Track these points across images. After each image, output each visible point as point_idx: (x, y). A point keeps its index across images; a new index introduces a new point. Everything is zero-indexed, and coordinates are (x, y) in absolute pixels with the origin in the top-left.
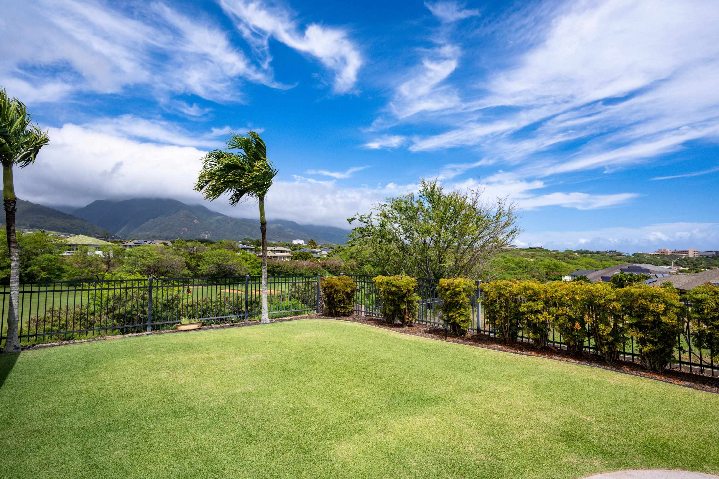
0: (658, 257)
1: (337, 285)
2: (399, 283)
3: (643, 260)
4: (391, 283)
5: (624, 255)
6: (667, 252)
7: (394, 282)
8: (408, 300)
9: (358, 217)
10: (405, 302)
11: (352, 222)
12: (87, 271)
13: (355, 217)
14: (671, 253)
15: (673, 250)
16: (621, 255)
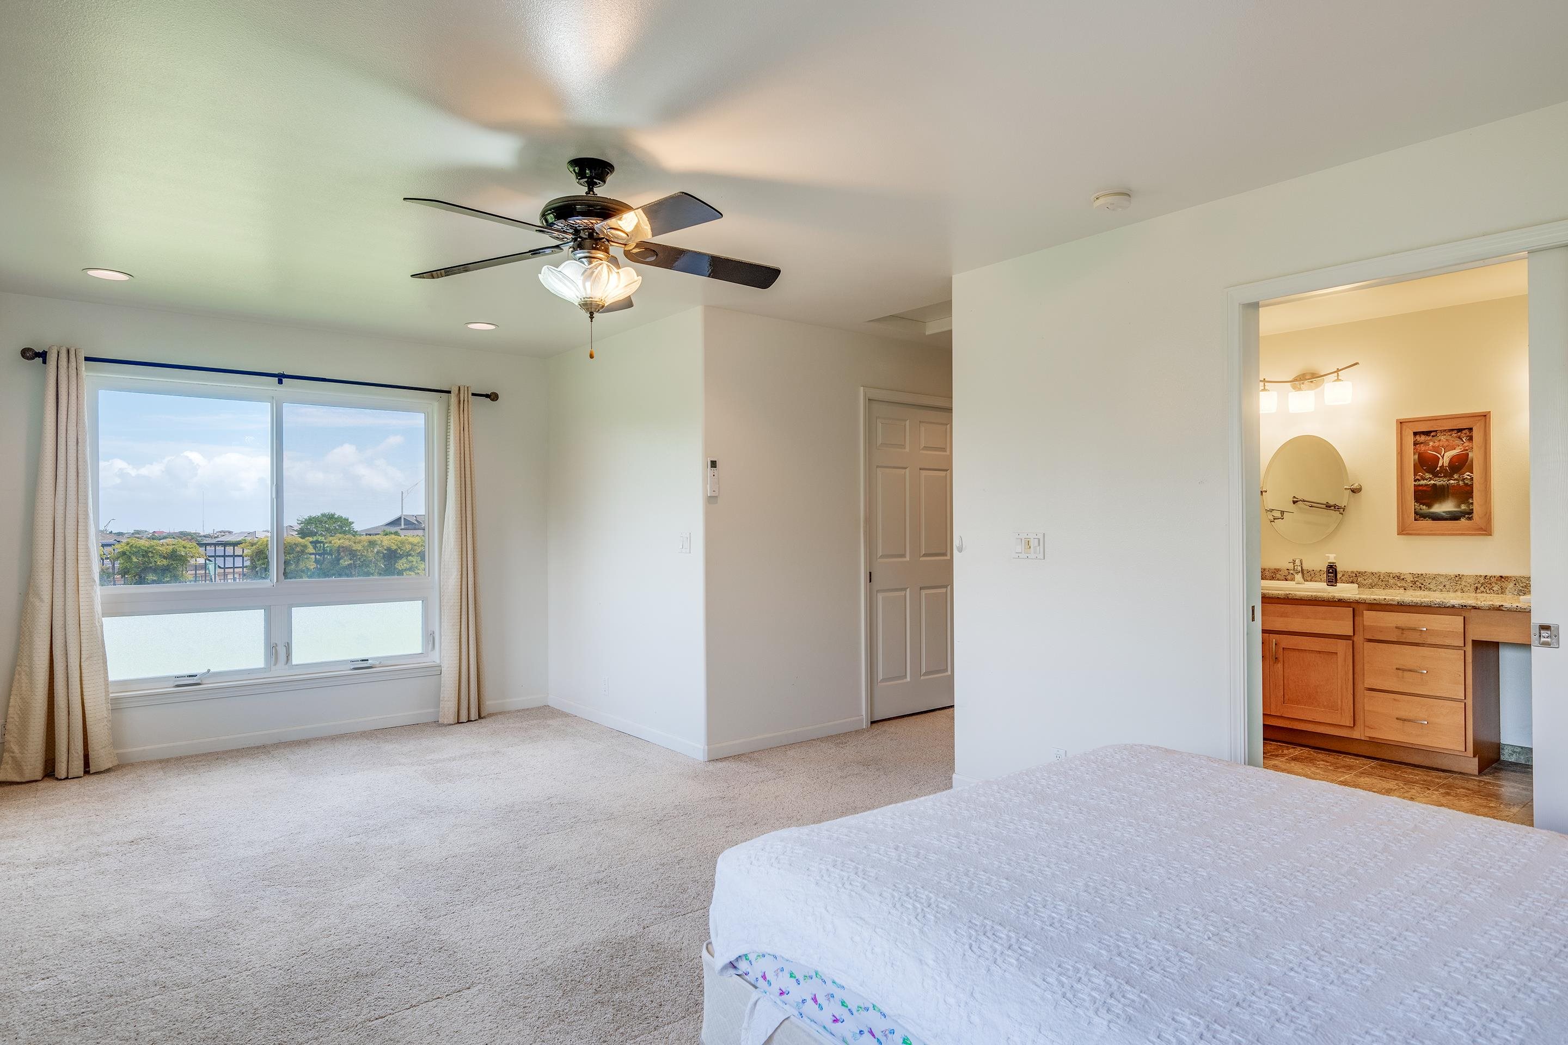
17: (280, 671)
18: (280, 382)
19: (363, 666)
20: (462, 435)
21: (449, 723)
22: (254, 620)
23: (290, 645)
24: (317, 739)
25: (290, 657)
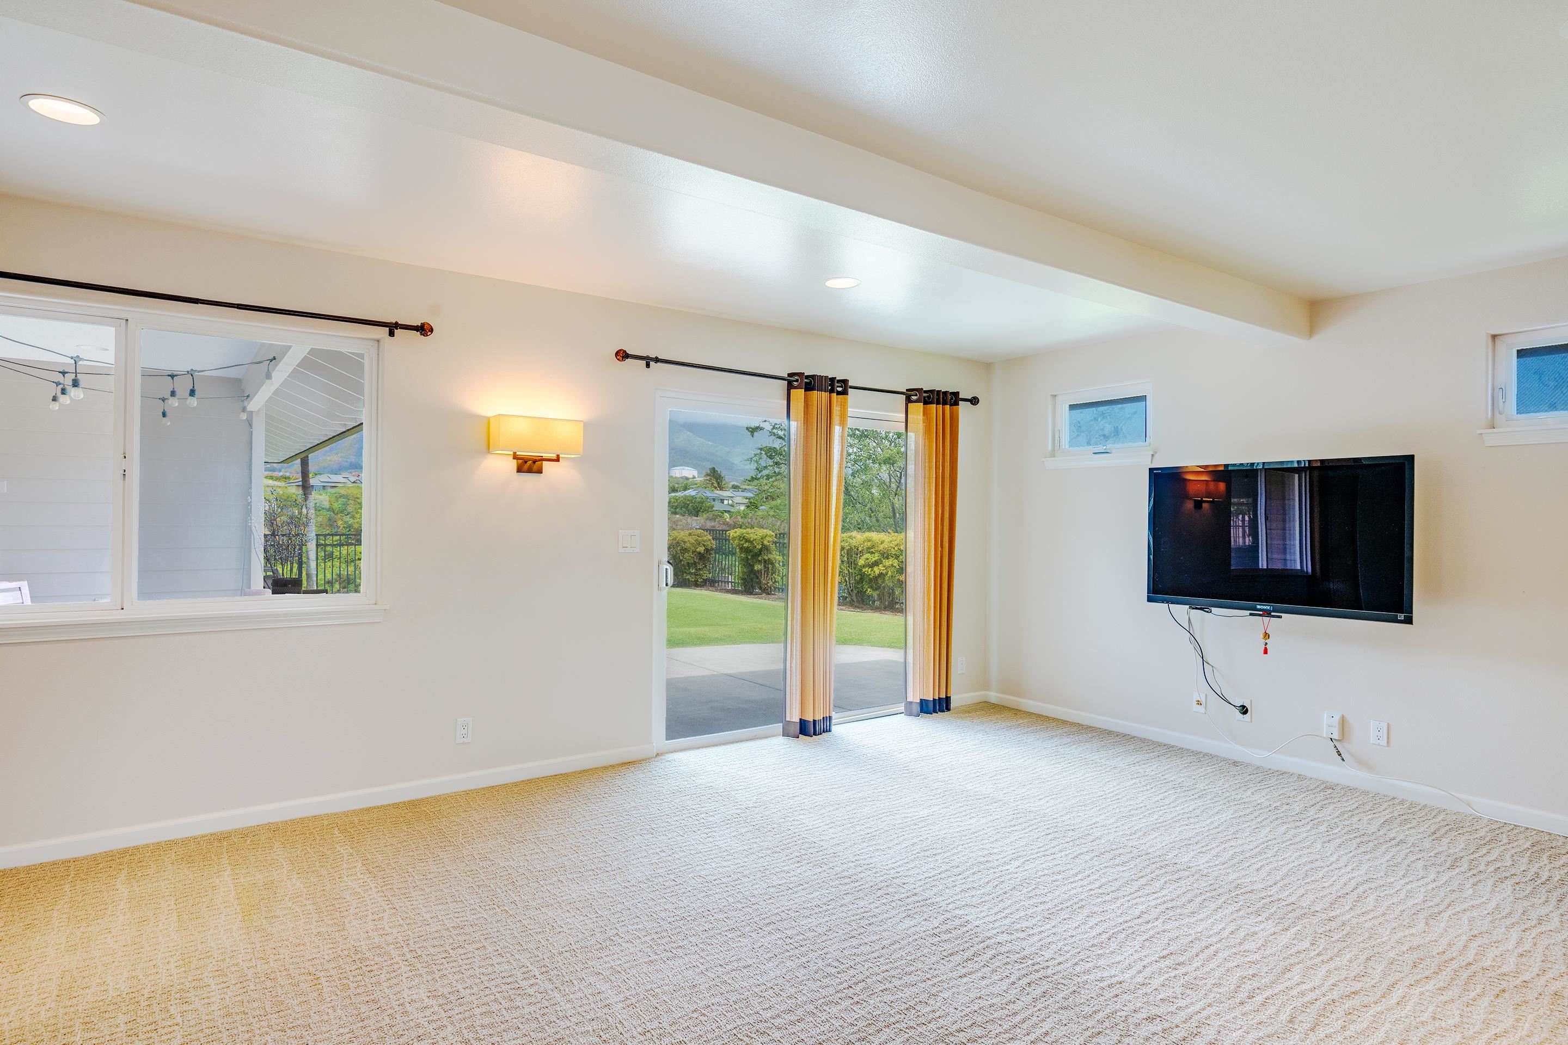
1: (684, 542)
2: (752, 537)
4: (744, 538)
7: (748, 536)
8: (764, 559)
9: (768, 427)
10: (760, 562)
11: (755, 434)
13: (763, 425)
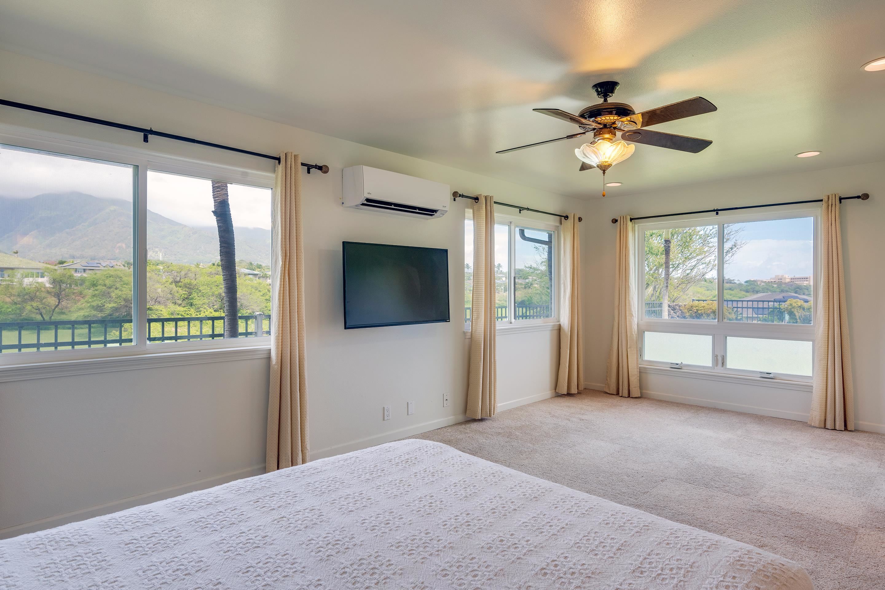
0: (775, 286)
3: (757, 288)
5: (735, 283)
6: (785, 278)
12: (29, 308)
14: (789, 280)
15: (792, 276)
16: (731, 283)
17: (719, 370)
18: (717, 214)
19: (767, 377)
20: (830, 229)
21: (815, 426)
22: (706, 341)
23: (725, 357)
24: (729, 411)
25: (724, 364)
